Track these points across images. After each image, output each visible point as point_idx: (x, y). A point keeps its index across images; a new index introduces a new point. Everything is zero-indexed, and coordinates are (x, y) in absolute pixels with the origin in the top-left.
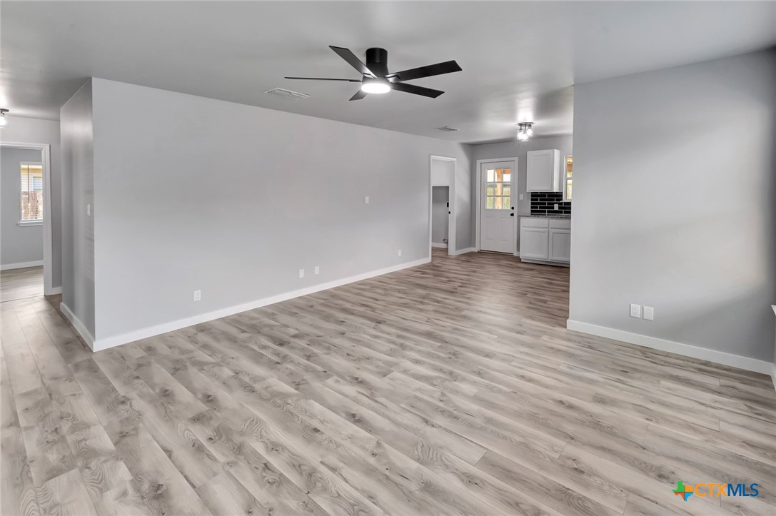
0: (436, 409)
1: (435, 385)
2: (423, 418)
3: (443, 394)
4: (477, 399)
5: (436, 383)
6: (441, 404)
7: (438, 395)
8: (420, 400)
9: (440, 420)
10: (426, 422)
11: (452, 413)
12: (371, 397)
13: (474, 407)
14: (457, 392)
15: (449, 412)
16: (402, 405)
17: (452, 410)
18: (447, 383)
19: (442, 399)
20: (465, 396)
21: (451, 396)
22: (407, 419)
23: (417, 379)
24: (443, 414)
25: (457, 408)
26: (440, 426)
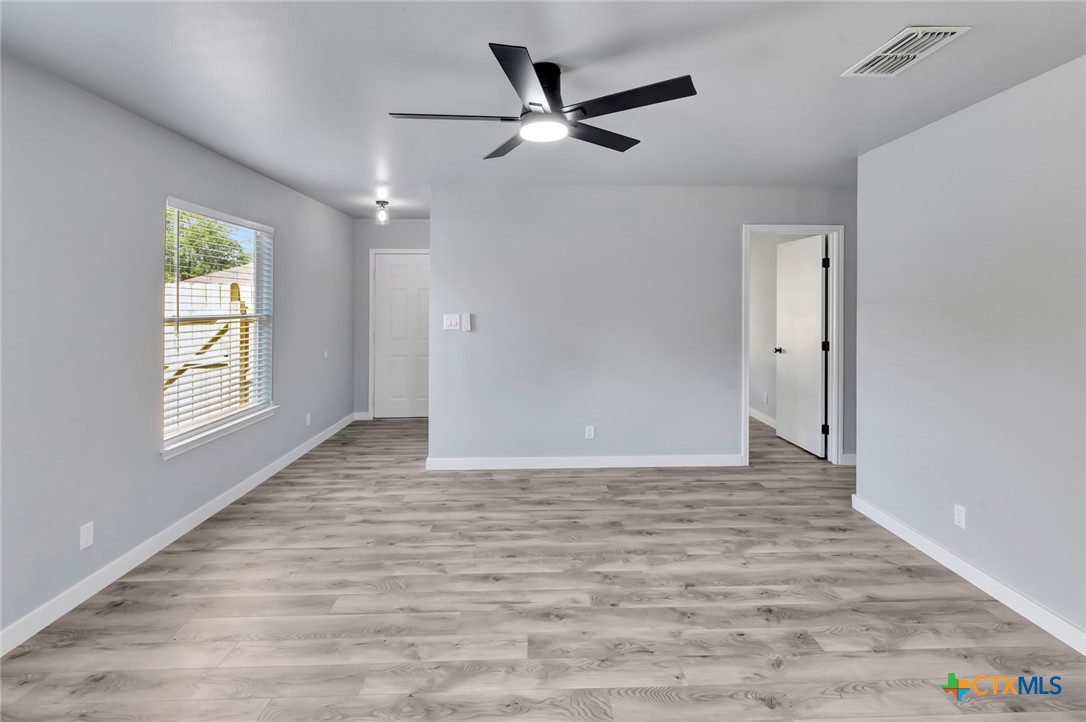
0: (411, 630)
1: (440, 666)
2: (420, 611)
3: (415, 656)
4: (357, 677)
5: (441, 671)
6: (409, 639)
7: (423, 652)
8: (441, 632)
9: (400, 619)
10: (412, 610)
11: (386, 635)
12: (506, 605)
13: (357, 659)
14: (396, 672)
15: (391, 635)
16: (459, 613)
17: (389, 639)
18: (423, 682)
19: (413, 648)
20: (380, 673)
21: (400, 660)
22: (438, 603)
23: (478, 664)
24: (399, 628)
25: (383, 645)
26: (393, 612)
